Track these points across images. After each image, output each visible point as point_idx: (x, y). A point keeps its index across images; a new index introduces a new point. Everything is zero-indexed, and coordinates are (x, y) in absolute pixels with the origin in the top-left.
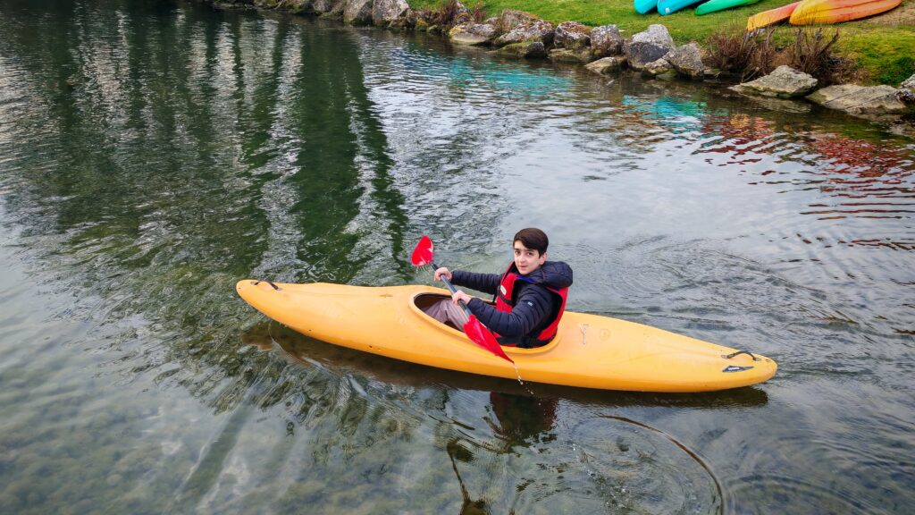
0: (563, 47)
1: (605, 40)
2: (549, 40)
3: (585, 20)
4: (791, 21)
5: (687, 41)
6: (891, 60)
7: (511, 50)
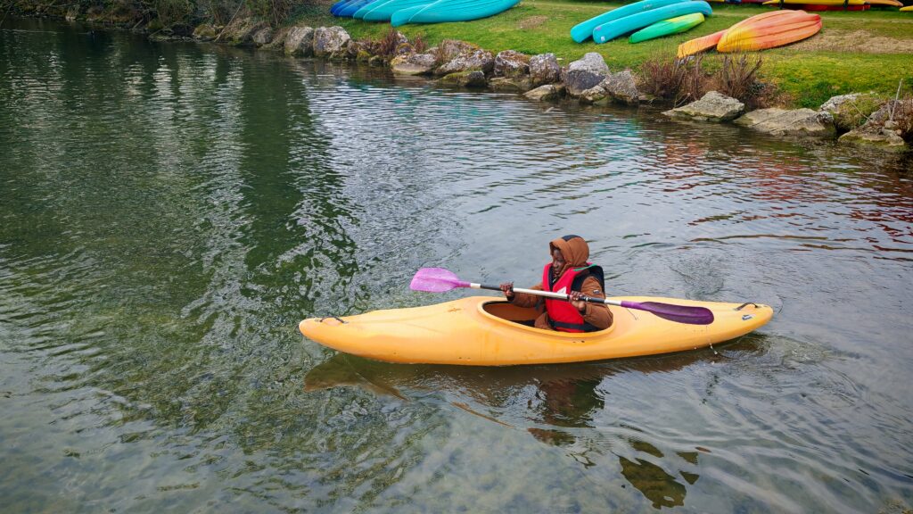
0: (503, 75)
1: (543, 68)
2: (489, 69)
3: (525, 49)
4: (718, 48)
5: (622, 68)
6: (811, 85)
7: (452, 79)
